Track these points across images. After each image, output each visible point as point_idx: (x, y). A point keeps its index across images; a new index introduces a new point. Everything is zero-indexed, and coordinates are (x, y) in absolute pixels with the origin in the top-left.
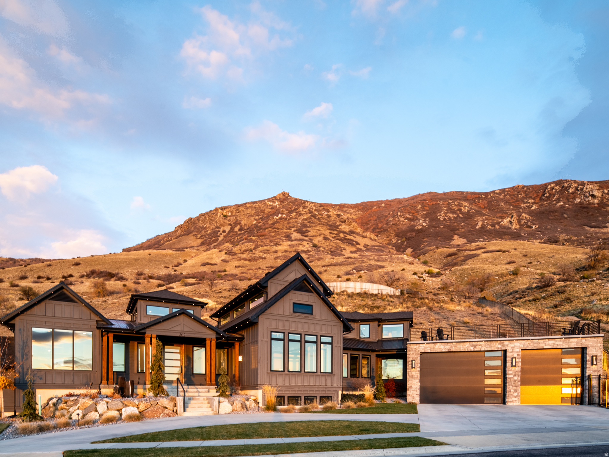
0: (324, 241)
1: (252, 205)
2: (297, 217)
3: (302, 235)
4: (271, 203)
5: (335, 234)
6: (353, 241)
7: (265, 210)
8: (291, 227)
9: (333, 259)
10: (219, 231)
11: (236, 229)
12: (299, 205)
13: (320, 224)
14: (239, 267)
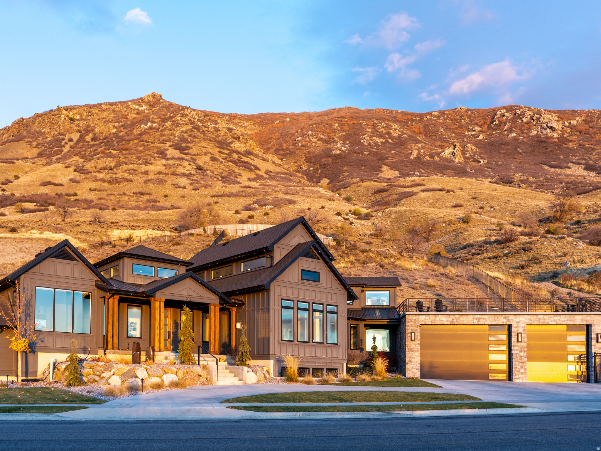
0: (211, 162)
1: (109, 106)
2: (174, 127)
3: (181, 153)
4: (137, 107)
5: (227, 154)
6: (251, 164)
7: (128, 115)
8: (165, 141)
9: (226, 187)
10: (64, 139)
11: (88, 138)
12: (176, 111)
13: (205, 139)
14: (95, 190)
